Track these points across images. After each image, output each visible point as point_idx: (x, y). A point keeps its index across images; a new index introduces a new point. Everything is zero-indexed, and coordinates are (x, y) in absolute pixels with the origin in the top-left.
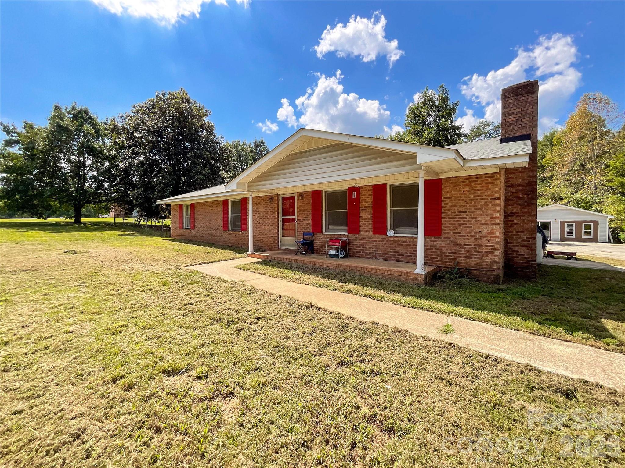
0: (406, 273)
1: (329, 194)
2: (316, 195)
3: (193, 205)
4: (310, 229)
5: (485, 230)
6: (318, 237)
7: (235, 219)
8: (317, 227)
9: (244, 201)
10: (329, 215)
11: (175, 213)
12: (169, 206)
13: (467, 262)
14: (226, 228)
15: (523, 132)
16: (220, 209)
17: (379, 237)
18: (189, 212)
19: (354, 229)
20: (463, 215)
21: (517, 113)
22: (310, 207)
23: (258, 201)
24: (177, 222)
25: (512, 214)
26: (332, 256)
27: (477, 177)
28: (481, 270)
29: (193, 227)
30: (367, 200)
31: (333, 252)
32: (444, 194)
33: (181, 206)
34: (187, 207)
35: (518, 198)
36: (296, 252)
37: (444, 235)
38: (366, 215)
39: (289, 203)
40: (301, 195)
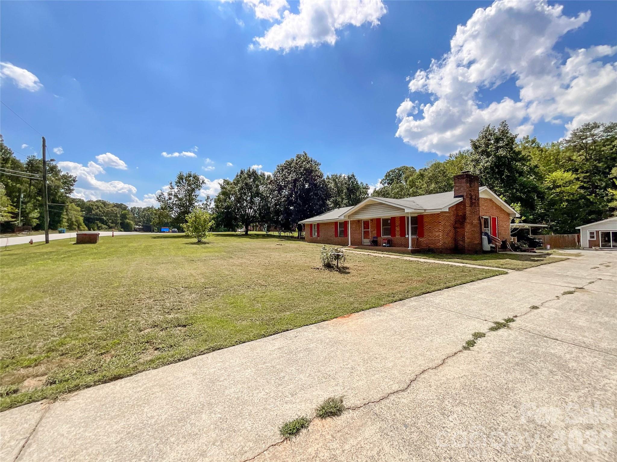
0: (406, 250)
1: (383, 220)
2: (378, 220)
3: (318, 224)
4: (376, 235)
5: (437, 234)
6: (379, 239)
7: (341, 231)
8: (379, 235)
9: (346, 223)
10: (384, 229)
11: (307, 229)
13: (432, 246)
14: (336, 235)
15: (461, 194)
16: (334, 226)
17: (403, 238)
18: (316, 228)
19: (394, 235)
20: (430, 229)
21: (459, 186)
22: (375, 225)
23: (353, 222)
24: (309, 233)
25: (457, 228)
26: (384, 246)
27: (434, 214)
28: (436, 249)
29: (318, 236)
30: (398, 223)
31: (384, 245)
32: (425, 221)
33: (311, 225)
34: (314, 225)
35: (459, 221)
36: (369, 246)
37: (425, 236)
38: (398, 229)
39: (366, 223)
40: (372, 220)
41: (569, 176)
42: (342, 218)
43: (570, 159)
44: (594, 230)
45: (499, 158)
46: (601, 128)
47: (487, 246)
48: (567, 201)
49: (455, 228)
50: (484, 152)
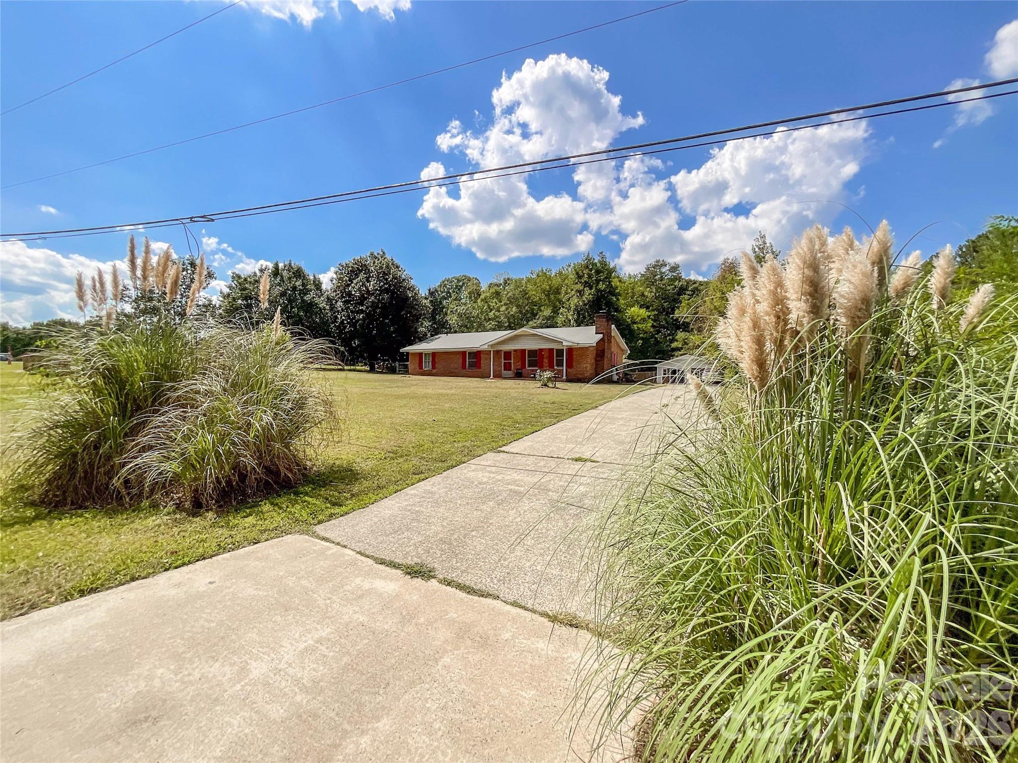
1: (529, 351)
2: (523, 351)
3: (434, 354)
4: (519, 367)
6: (524, 371)
7: (471, 363)
8: (523, 366)
9: (479, 353)
10: (530, 361)
11: (415, 359)
12: (408, 353)
14: (464, 367)
15: (601, 331)
16: (460, 356)
17: (551, 369)
18: (430, 358)
19: (541, 367)
20: (579, 361)
21: (600, 324)
22: (519, 356)
27: (583, 348)
28: (584, 379)
29: (434, 368)
30: (546, 355)
31: (533, 376)
32: (574, 353)
33: (420, 355)
34: (427, 354)
35: (599, 355)
37: (574, 368)
38: (546, 361)
39: (508, 355)
40: (515, 351)
41: (643, 312)
42: (486, 346)
43: (643, 295)
44: (666, 367)
45: (598, 291)
46: (668, 268)
47: (615, 378)
48: (642, 339)
49: (596, 361)
50: (587, 284)
